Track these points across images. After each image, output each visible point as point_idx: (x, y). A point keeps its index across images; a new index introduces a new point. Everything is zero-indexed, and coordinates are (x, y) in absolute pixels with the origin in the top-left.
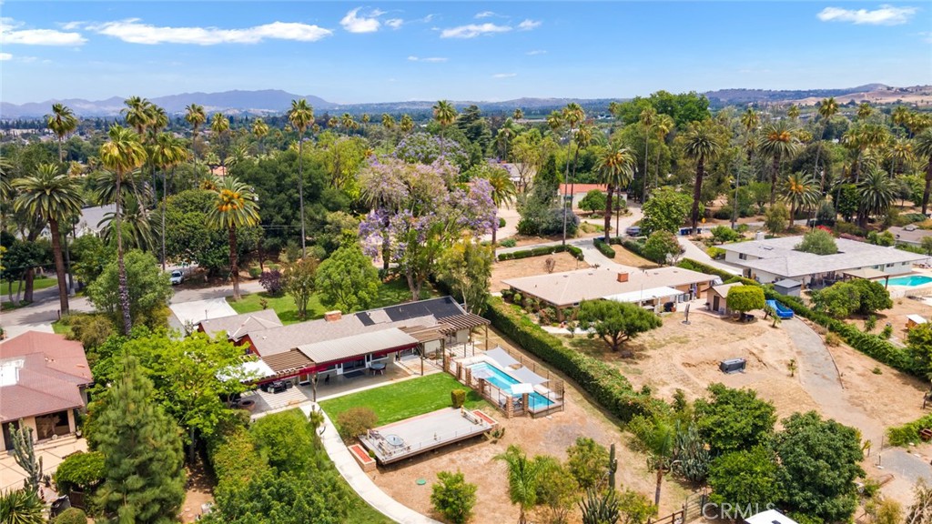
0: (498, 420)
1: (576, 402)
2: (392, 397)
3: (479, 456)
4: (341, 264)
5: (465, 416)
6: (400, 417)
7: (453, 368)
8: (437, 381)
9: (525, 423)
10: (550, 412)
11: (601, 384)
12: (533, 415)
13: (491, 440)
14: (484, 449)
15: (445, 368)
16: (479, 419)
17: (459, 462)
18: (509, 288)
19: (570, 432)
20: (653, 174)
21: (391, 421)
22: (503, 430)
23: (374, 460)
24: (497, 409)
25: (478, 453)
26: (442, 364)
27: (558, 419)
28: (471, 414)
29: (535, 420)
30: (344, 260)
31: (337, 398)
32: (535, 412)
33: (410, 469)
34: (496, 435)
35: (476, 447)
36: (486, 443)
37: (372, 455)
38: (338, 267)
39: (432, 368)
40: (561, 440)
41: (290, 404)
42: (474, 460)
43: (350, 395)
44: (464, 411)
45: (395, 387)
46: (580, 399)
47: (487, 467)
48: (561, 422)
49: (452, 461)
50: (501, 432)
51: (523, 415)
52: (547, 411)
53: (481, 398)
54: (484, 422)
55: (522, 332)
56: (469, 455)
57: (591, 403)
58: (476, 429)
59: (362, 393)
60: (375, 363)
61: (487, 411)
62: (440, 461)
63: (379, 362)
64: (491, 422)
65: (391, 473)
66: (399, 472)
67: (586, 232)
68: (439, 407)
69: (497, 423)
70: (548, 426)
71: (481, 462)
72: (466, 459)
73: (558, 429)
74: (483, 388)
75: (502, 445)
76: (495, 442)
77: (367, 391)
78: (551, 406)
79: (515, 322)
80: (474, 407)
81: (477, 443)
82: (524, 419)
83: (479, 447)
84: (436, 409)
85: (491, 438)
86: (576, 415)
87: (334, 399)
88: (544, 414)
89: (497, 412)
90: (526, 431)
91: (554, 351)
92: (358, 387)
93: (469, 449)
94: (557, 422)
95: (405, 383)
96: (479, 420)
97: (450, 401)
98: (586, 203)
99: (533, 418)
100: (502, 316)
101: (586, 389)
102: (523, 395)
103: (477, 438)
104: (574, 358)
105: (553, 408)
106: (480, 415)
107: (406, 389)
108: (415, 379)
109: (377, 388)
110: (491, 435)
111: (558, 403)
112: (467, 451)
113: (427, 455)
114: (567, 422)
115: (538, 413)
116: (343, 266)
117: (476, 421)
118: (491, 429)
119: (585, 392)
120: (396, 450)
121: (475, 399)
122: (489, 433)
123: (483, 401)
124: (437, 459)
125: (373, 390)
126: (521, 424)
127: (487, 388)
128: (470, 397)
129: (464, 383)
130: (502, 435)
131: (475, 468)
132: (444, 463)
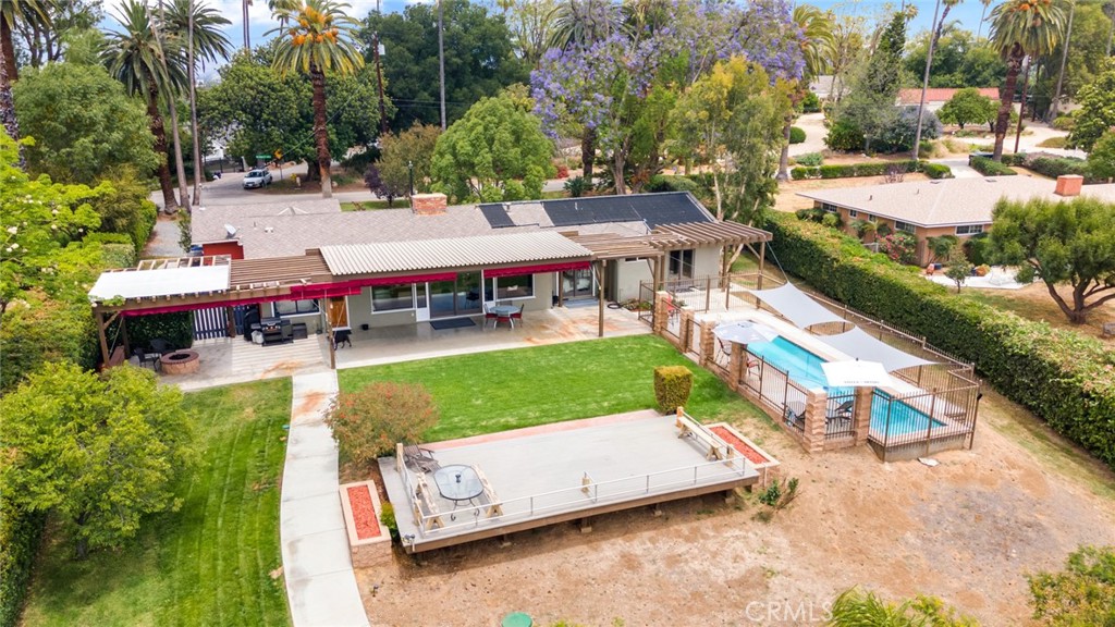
0: (779, 457)
1: (1002, 430)
2: (515, 374)
3: (714, 555)
4: (475, 125)
5: (685, 435)
6: (513, 421)
7: (675, 328)
8: (631, 349)
9: (857, 472)
10: (932, 447)
11: (1088, 386)
12: (881, 450)
13: (754, 511)
14: (729, 533)
15: (658, 329)
16: (721, 445)
17: (649, 568)
18: (812, 206)
19: (1001, 512)
20: (1077, 67)
21: (487, 430)
22: (793, 485)
23: (386, 535)
24: (776, 427)
25: (712, 545)
26: (650, 320)
27: (957, 469)
28: (704, 433)
29: (887, 467)
30: (483, 119)
31: (388, 366)
32: (890, 442)
33: (497, 571)
34: (771, 497)
35: (706, 524)
36: (738, 516)
37: (389, 519)
38: (472, 129)
39: (625, 324)
40: (974, 537)
41: (277, 368)
42: (696, 565)
43: (421, 361)
44: (684, 420)
45: (530, 354)
46: (1005, 422)
47: (734, 596)
48: (966, 478)
49: (630, 562)
50: (784, 490)
51: (851, 448)
52: (923, 443)
53: (736, 395)
54: (738, 457)
55: (843, 267)
56: (682, 548)
57: (1041, 437)
58: (711, 475)
59: (447, 360)
60: (501, 303)
61: (748, 429)
62: (593, 556)
63: (510, 303)
64: (758, 459)
65: (434, 580)
66: (460, 578)
67: (951, 151)
68: (620, 408)
69: (774, 462)
70: (928, 486)
71: (718, 576)
72: (673, 560)
73: (961, 499)
74: (741, 371)
75: (787, 529)
76: (764, 518)
77: (462, 356)
78: (937, 431)
79: (828, 250)
80: (713, 415)
81: (710, 513)
82: (855, 460)
83: (716, 528)
84: (611, 411)
85: (753, 505)
86: (1012, 466)
87: (378, 367)
88: (915, 451)
89: (776, 435)
90: (861, 493)
91: (925, 307)
92: (448, 346)
93: (684, 528)
94: (955, 478)
95: (555, 349)
96: (723, 451)
97: (650, 394)
98: (949, 110)
99: (883, 459)
100: (799, 239)
101: (1020, 401)
102: (858, 393)
103: (714, 500)
104: (989, 321)
105: (942, 439)
106: (729, 437)
107: (553, 360)
108: (583, 343)
109: (486, 354)
110: (754, 497)
111: (954, 427)
112: (679, 535)
113: (559, 535)
114: (983, 481)
115: (896, 447)
116: (480, 129)
117: (714, 451)
118: (756, 479)
119: (1019, 409)
120: (458, 511)
121: (718, 397)
122: (748, 489)
123: (738, 404)
124: (584, 548)
125: (476, 356)
126: (845, 475)
127: (752, 374)
128: (706, 392)
129: (696, 359)
130: (790, 498)
131: (696, 595)
132: (604, 566)
